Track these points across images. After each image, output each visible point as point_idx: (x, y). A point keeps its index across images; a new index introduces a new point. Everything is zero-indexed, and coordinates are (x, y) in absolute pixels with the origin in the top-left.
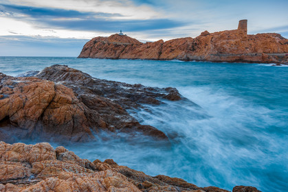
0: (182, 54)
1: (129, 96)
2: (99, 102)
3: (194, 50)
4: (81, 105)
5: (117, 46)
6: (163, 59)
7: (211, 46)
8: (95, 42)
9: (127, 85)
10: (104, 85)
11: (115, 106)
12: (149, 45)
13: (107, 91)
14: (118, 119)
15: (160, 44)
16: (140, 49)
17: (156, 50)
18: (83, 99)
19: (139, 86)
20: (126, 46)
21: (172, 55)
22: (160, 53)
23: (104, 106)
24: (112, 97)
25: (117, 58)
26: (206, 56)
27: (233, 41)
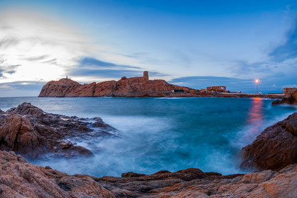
0: (109, 92)
1: (66, 125)
2: (46, 130)
3: (117, 89)
4: (35, 132)
5: (63, 87)
6: (96, 96)
7: (128, 86)
8: (49, 85)
9: (67, 117)
10: (50, 117)
11: (57, 133)
12: (86, 86)
13: (52, 122)
14: (59, 143)
15: (94, 85)
16: (80, 89)
17: (91, 90)
18: (37, 128)
19: (75, 117)
20: (70, 87)
21: (102, 93)
22: (94, 92)
23: (49, 133)
24: (55, 126)
25: (63, 97)
26: (125, 94)
27: (141, 84)
